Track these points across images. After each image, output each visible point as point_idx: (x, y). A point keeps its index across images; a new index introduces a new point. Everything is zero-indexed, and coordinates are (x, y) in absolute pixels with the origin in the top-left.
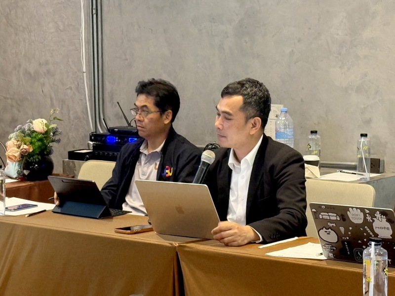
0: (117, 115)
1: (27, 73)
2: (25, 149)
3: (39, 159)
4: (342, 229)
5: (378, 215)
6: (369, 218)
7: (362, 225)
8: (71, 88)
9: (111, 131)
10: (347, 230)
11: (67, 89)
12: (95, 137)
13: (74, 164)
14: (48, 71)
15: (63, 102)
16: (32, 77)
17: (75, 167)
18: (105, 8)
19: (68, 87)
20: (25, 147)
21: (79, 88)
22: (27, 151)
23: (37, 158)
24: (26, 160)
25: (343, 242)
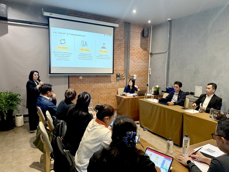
0: (170, 85)
1: (156, 77)
2: (155, 90)
4: (219, 115)
5: (227, 114)
6: (225, 114)
7: (223, 115)
9: (170, 88)
10: (220, 115)
11: (162, 80)
12: (166, 89)
13: (163, 93)
14: (159, 77)
15: (161, 82)
16: (157, 78)
18: (170, 68)
21: (164, 80)
23: (157, 92)
24: (155, 92)
25: (219, 117)
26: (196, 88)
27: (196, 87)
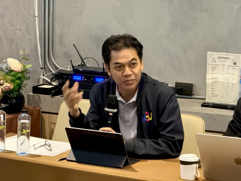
2: (8, 87)
3: (17, 95)
8: (20, 29)
11: (16, 29)
12: (61, 75)
13: (40, 98)
15: (11, 41)
17: (40, 100)
19: (18, 28)
20: (8, 85)
22: (9, 89)
26: (209, 61)
27: (212, 56)
